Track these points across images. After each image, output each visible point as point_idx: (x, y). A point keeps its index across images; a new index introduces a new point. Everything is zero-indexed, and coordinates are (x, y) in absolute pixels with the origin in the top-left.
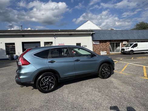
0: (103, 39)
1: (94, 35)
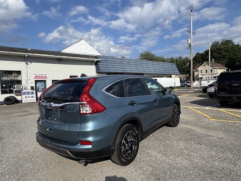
0: (112, 71)
1: (99, 63)
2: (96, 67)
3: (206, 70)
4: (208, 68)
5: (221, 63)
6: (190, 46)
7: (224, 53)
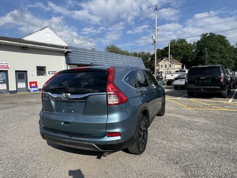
0: (83, 63)
1: (69, 54)
2: (66, 58)
3: (166, 65)
4: (168, 63)
5: (178, 60)
6: (155, 42)
7: (180, 51)
